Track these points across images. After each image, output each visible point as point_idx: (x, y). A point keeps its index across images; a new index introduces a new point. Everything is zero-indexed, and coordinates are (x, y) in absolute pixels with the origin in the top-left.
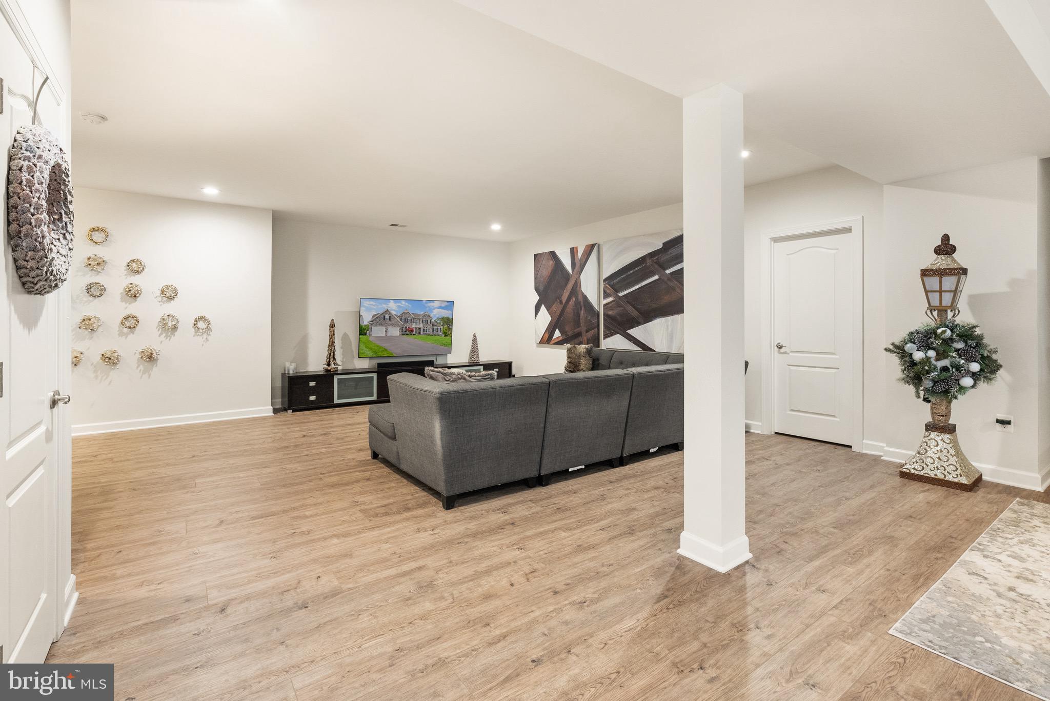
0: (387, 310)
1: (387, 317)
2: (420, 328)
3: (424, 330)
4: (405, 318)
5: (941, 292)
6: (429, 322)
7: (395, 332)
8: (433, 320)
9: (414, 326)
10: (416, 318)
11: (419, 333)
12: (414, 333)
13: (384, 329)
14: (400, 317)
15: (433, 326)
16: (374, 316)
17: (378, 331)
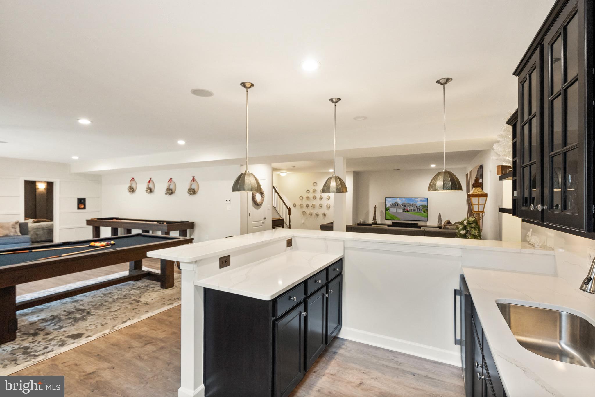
0: (397, 202)
1: (397, 204)
2: (411, 209)
3: (413, 210)
4: (404, 205)
5: (479, 204)
6: (416, 206)
7: (400, 210)
8: (418, 206)
9: (408, 208)
10: (409, 205)
11: (411, 211)
12: (409, 211)
13: (395, 209)
14: (402, 205)
15: (418, 208)
16: (391, 204)
17: (393, 210)
